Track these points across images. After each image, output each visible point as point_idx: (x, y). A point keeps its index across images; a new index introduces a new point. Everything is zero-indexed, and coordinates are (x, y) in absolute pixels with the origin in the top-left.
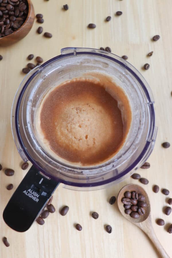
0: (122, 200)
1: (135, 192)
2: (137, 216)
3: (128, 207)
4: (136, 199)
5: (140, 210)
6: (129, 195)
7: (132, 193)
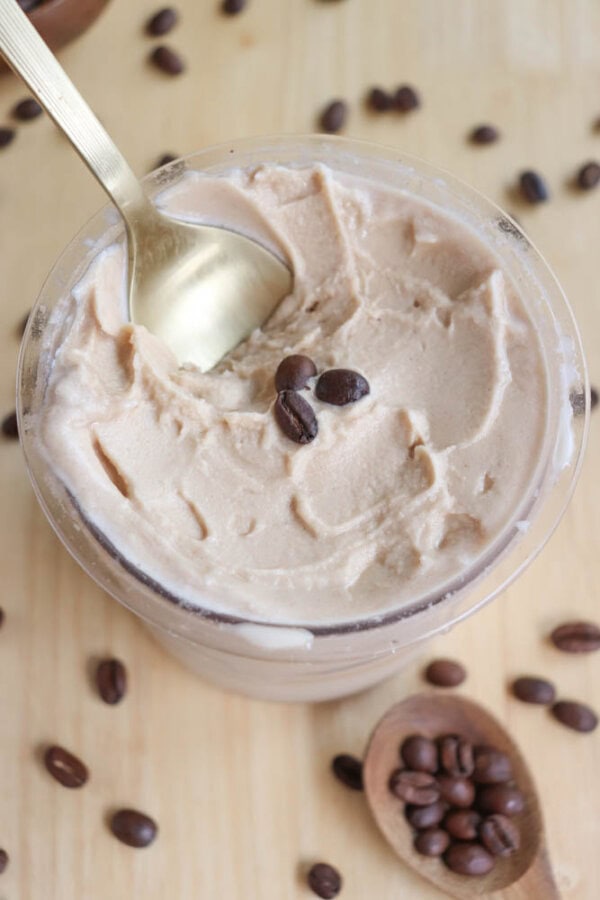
0: (393, 784)
1: (455, 737)
2: (479, 861)
3: (430, 818)
4: (462, 769)
5: (490, 830)
6: (426, 756)
7: (439, 743)
